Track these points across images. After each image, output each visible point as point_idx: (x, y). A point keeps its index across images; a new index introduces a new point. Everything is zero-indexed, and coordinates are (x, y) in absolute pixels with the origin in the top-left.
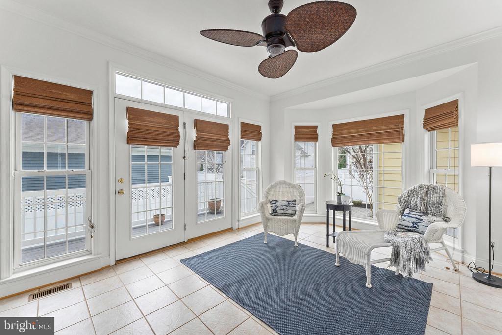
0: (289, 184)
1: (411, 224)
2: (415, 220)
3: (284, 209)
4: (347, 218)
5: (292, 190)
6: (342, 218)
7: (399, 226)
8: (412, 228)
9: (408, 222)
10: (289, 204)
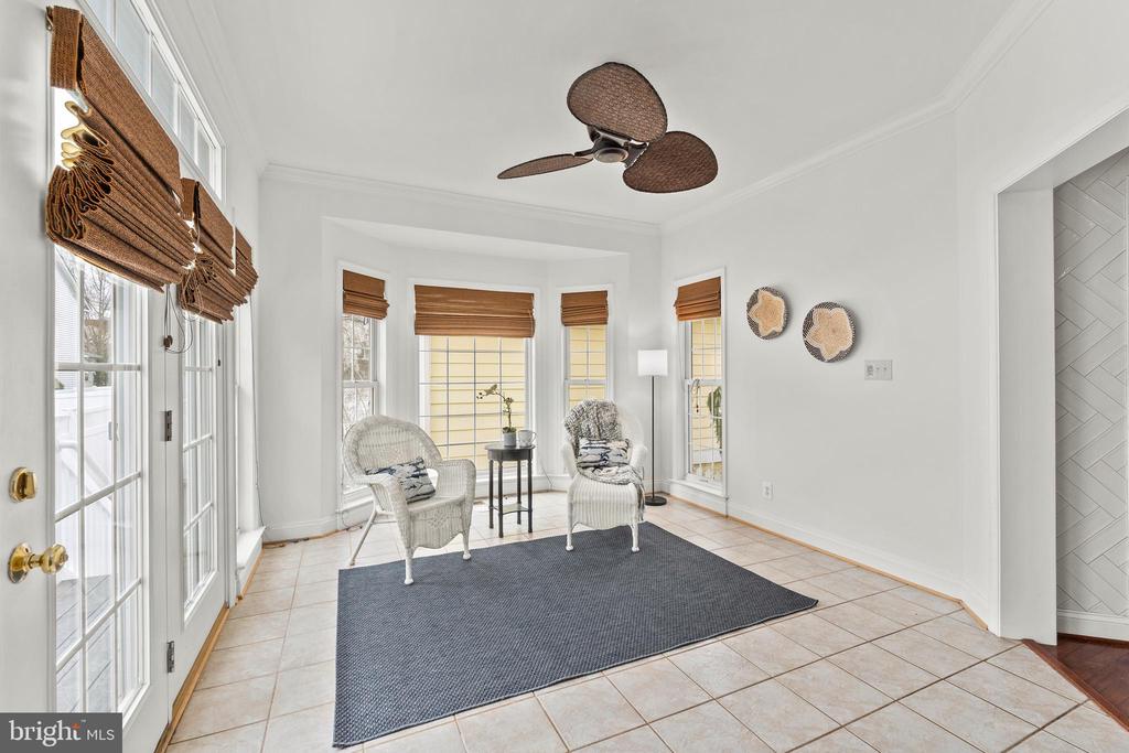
0: (397, 424)
1: (599, 458)
2: (603, 451)
3: (414, 487)
4: (524, 476)
5: (403, 436)
6: (516, 477)
7: (582, 465)
8: (601, 463)
9: (592, 455)
10: (418, 470)
